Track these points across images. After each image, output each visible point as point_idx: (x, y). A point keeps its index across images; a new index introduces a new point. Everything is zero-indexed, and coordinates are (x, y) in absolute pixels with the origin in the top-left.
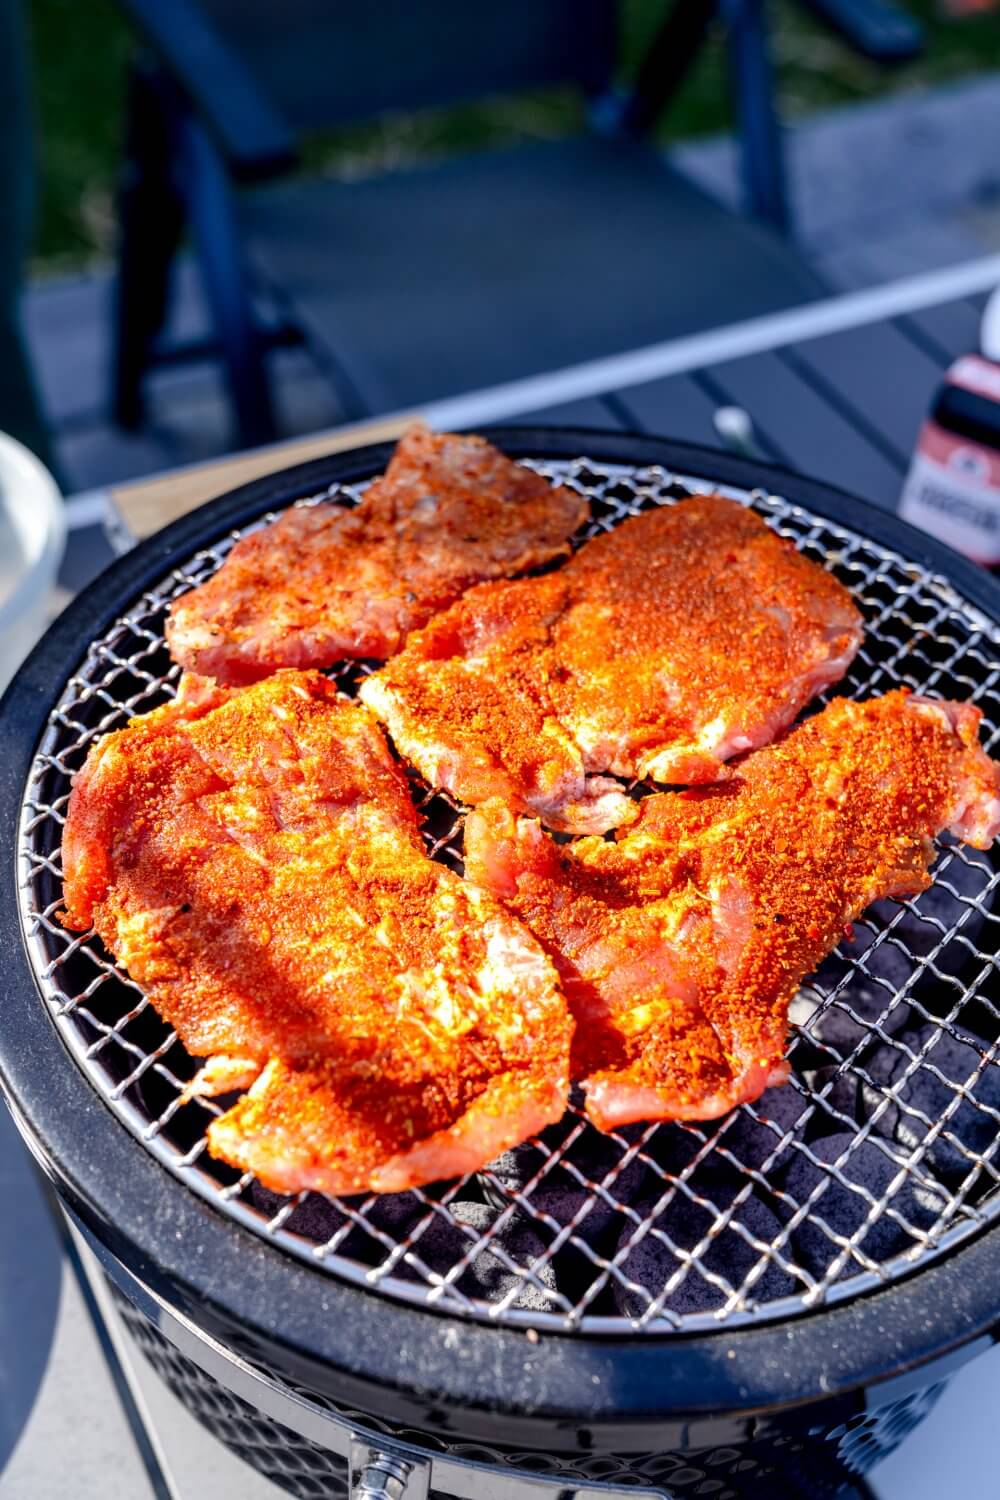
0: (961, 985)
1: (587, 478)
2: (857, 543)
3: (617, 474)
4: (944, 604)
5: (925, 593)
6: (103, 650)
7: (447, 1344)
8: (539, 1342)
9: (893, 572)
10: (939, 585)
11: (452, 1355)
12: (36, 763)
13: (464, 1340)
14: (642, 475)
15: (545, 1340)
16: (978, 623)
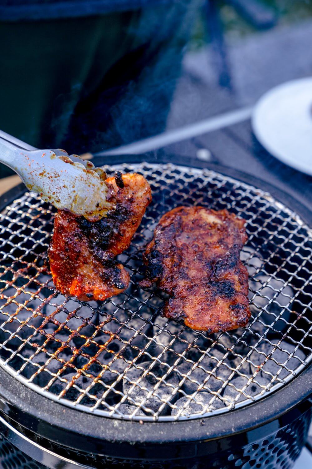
0: (275, 315)
1: (146, 169)
3: (155, 167)
4: (268, 201)
5: (261, 199)
7: (115, 426)
8: (143, 424)
9: (251, 193)
11: (117, 429)
13: (120, 425)
14: (165, 167)
15: (145, 424)
16: (280, 206)
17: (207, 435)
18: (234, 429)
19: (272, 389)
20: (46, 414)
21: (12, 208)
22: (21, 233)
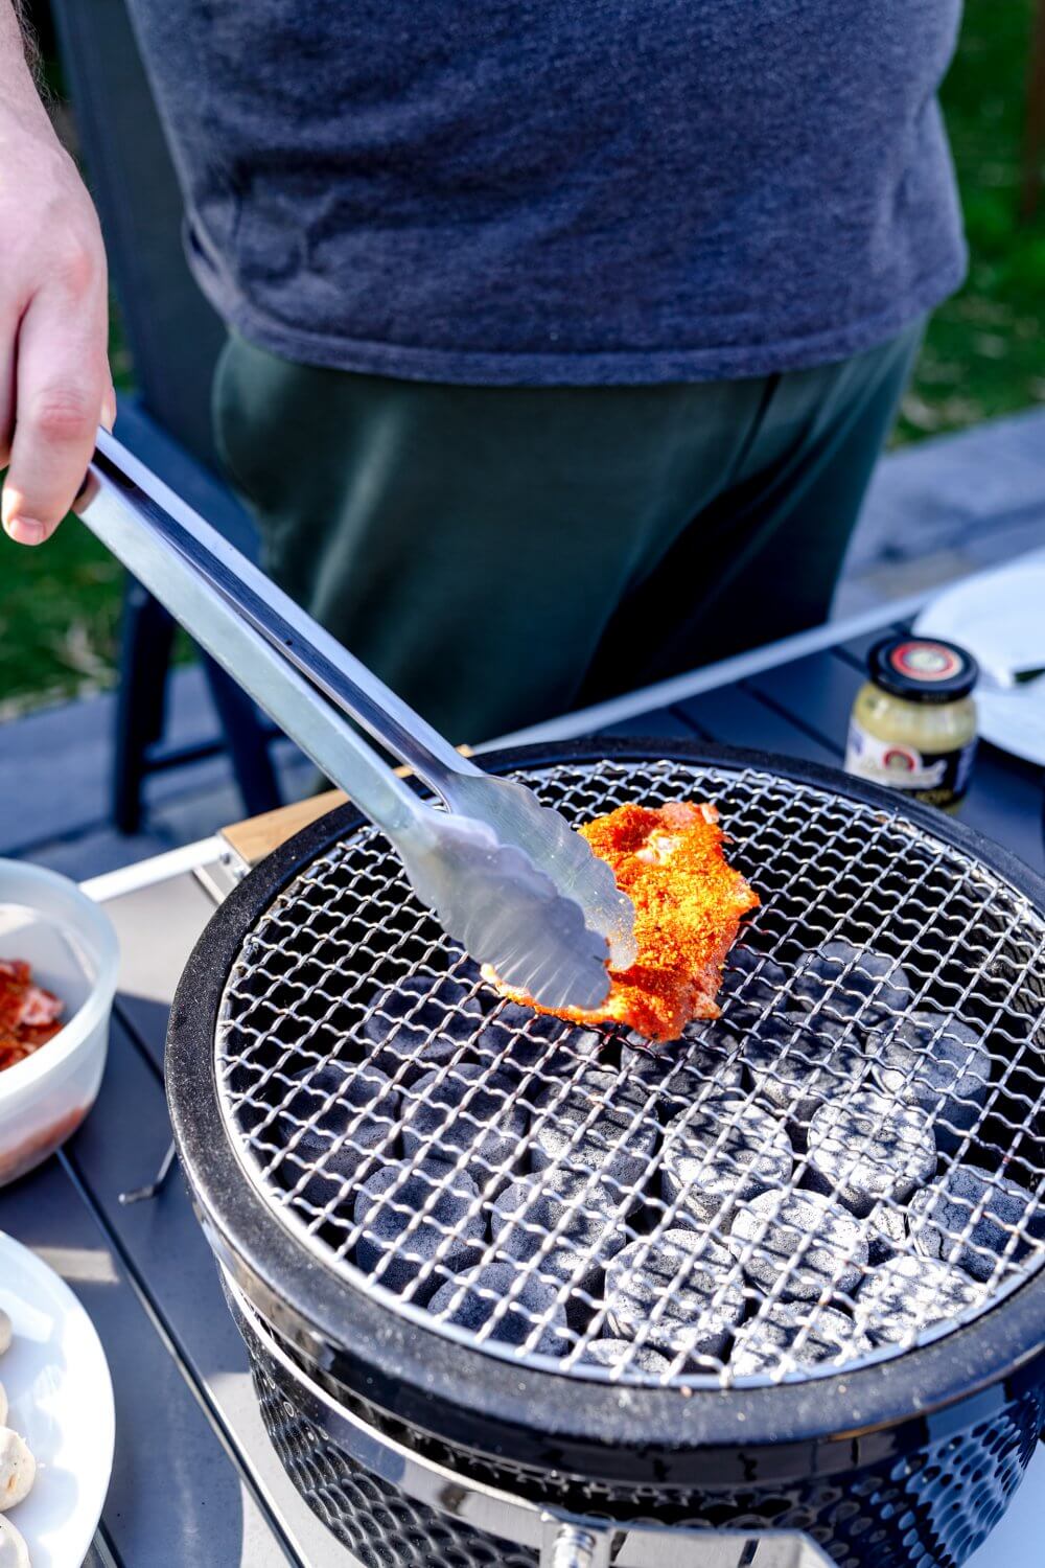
0: (977, 1106)
1: (611, 775)
2: (831, 800)
3: (633, 770)
4: (910, 838)
5: (892, 831)
6: (254, 939)
7: (622, 1403)
8: (692, 1396)
9: (866, 819)
10: (904, 824)
11: (626, 1411)
12: (219, 1027)
13: (635, 1401)
14: (654, 768)
15: (698, 1396)
16: (938, 848)
17: (853, 1420)
18: (922, 1400)
19: (1002, 1293)
20: (446, 1379)
21: (310, 879)
22: (338, 936)
